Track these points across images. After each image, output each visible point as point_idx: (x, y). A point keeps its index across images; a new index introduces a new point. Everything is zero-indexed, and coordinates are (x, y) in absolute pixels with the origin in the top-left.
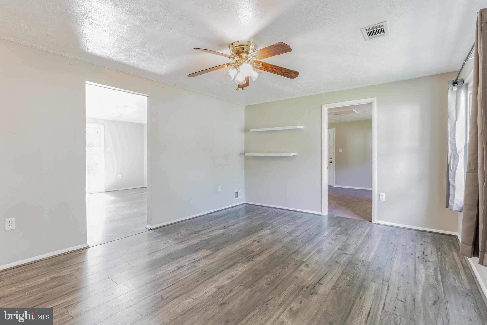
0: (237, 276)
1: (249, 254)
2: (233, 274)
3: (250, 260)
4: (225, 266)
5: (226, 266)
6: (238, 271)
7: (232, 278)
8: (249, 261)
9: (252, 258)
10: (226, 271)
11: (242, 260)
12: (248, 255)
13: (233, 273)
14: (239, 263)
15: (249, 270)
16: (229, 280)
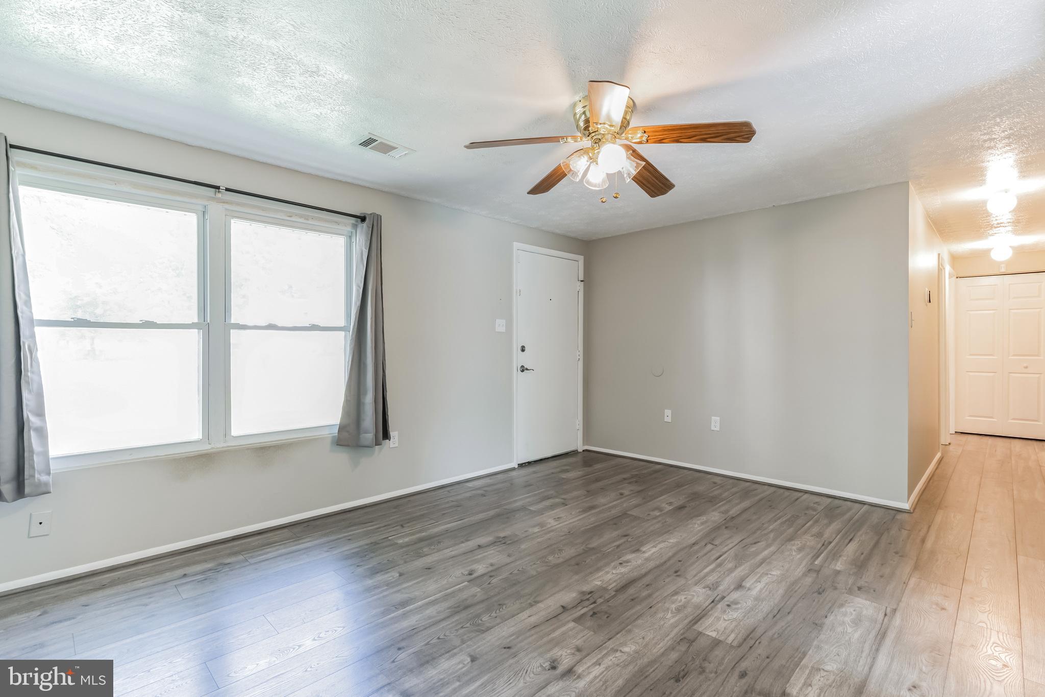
0: (613, 564)
1: (591, 613)
2: (620, 569)
3: (589, 594)
4: (643, 585)
5: (640, 584)
6: (613, 574)
7: (620, 562)
8: (591, 592)
9: (582, 601)
10: (635, 574)
11: (607, 596)
12: (593, 609)
13: (622, 570)
14: (614, 589)
15: (591, 573)
16: (625, 560)
